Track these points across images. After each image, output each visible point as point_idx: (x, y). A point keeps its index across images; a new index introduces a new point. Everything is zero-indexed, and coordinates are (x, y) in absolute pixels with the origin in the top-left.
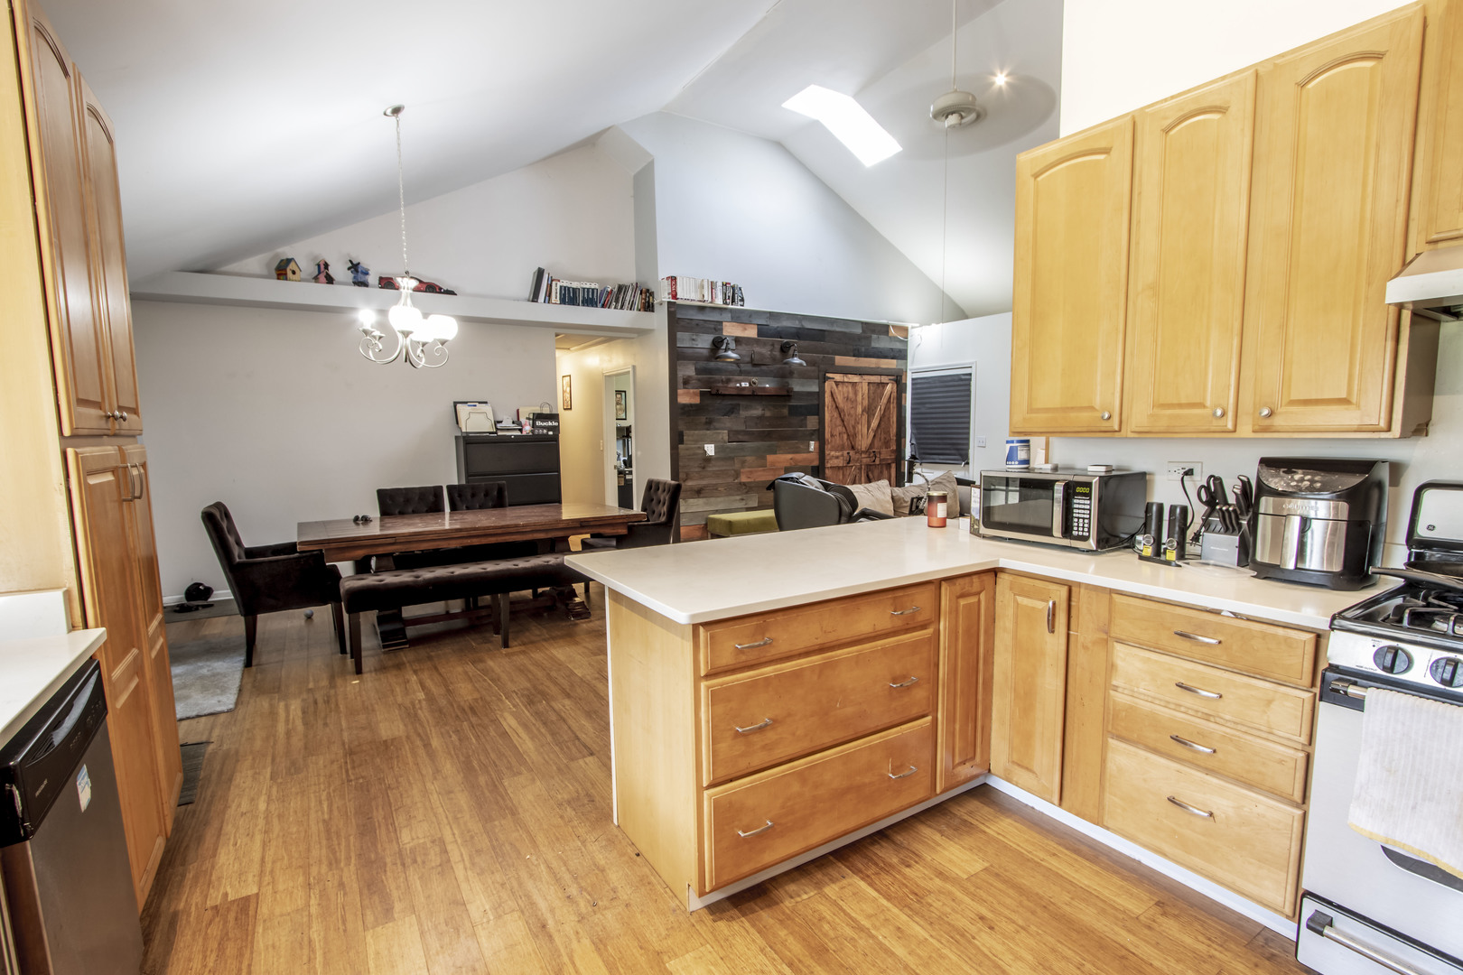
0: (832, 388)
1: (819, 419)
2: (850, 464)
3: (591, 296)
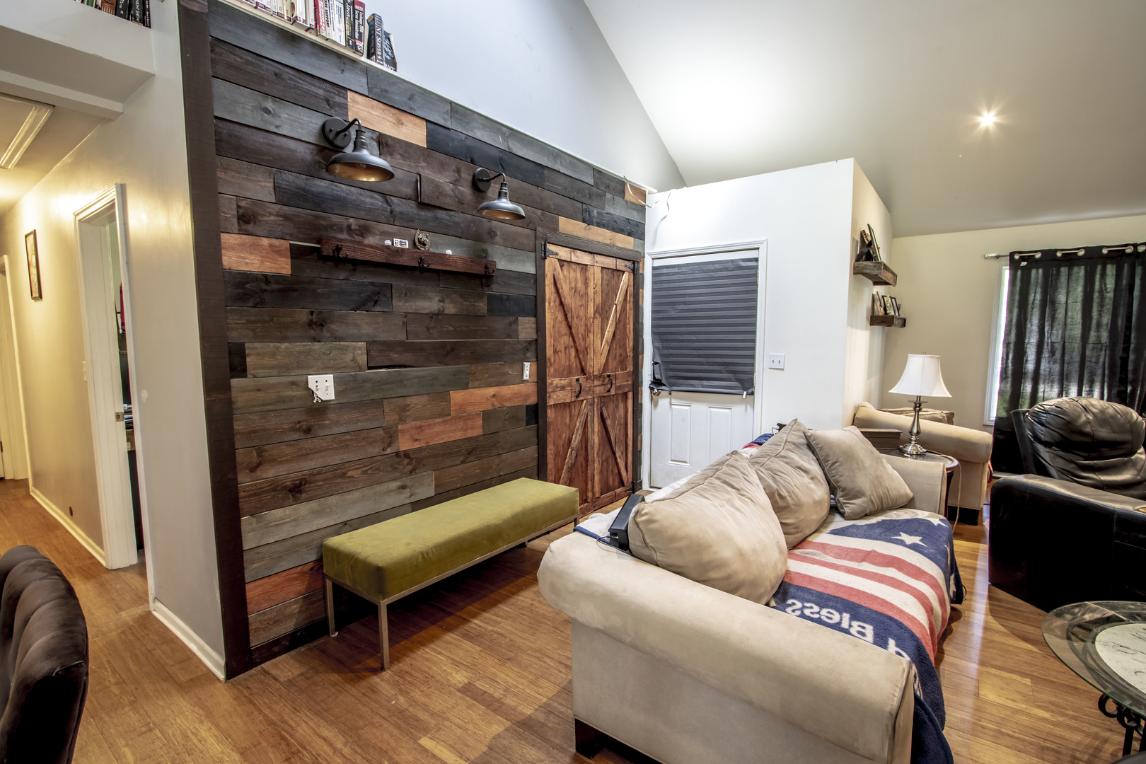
0: (555, 270)
1: (537, 323)
2: (581, 398)
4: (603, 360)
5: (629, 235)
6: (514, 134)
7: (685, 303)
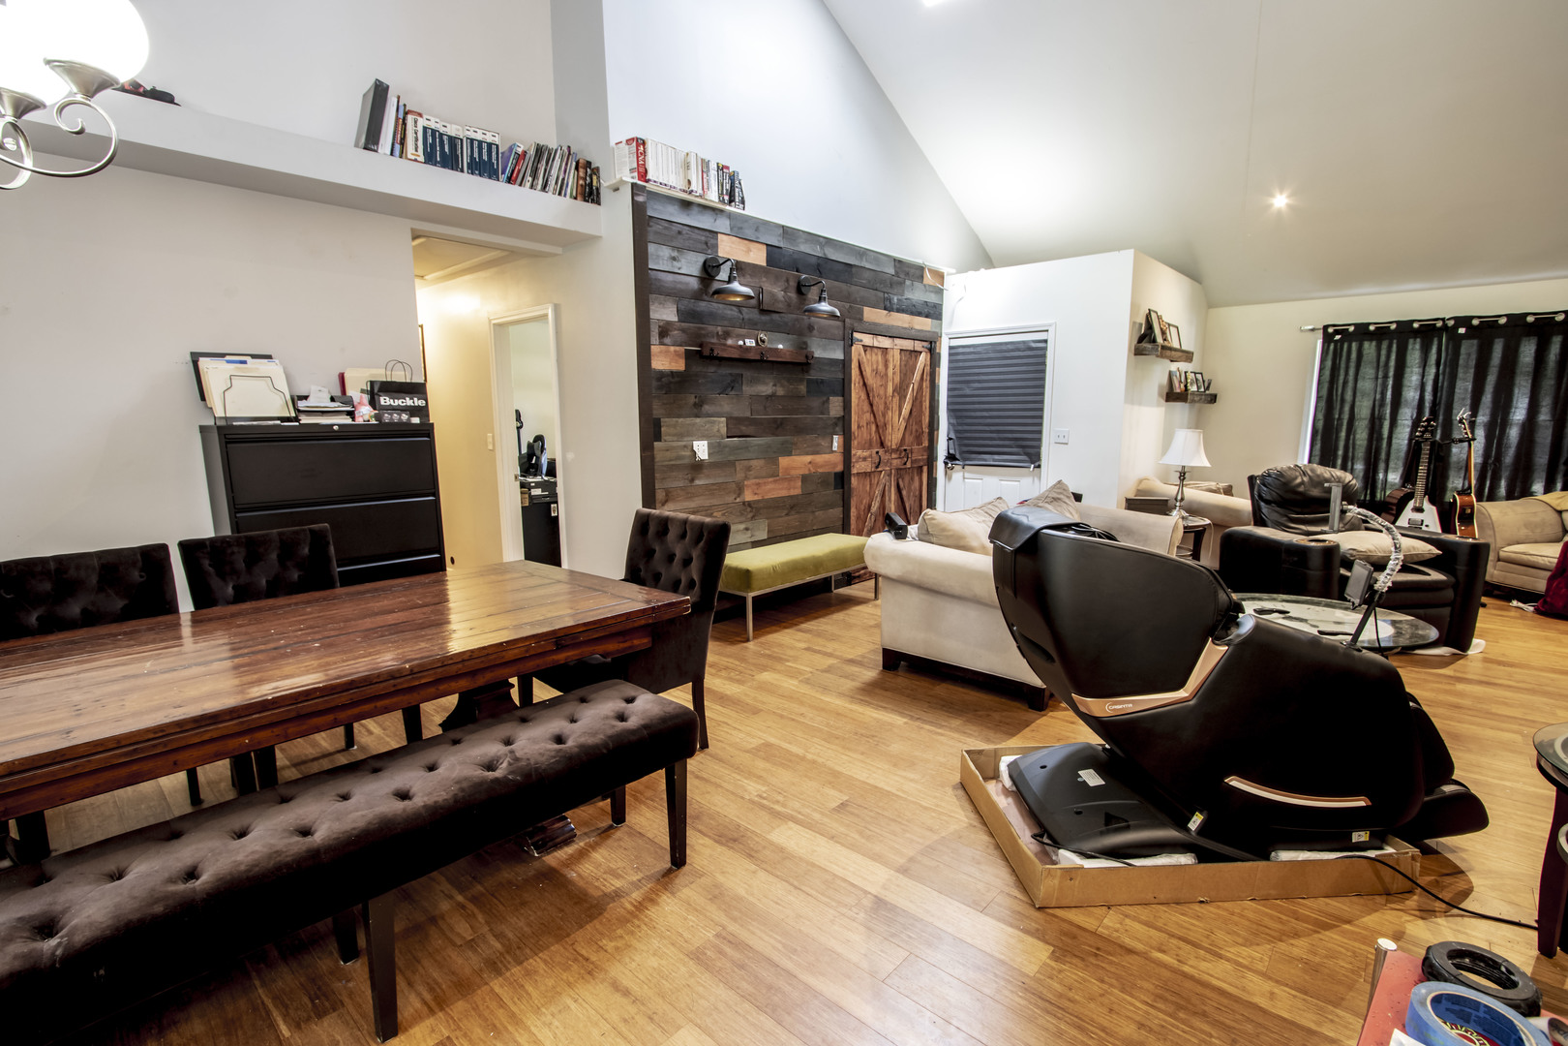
0: (859, 355)
1: (844, 401)
2: (879, 469)
3: (485, 157)
4: (900, 435)
5: (927, 317)
6: (829, 241)
7: (979, 381)
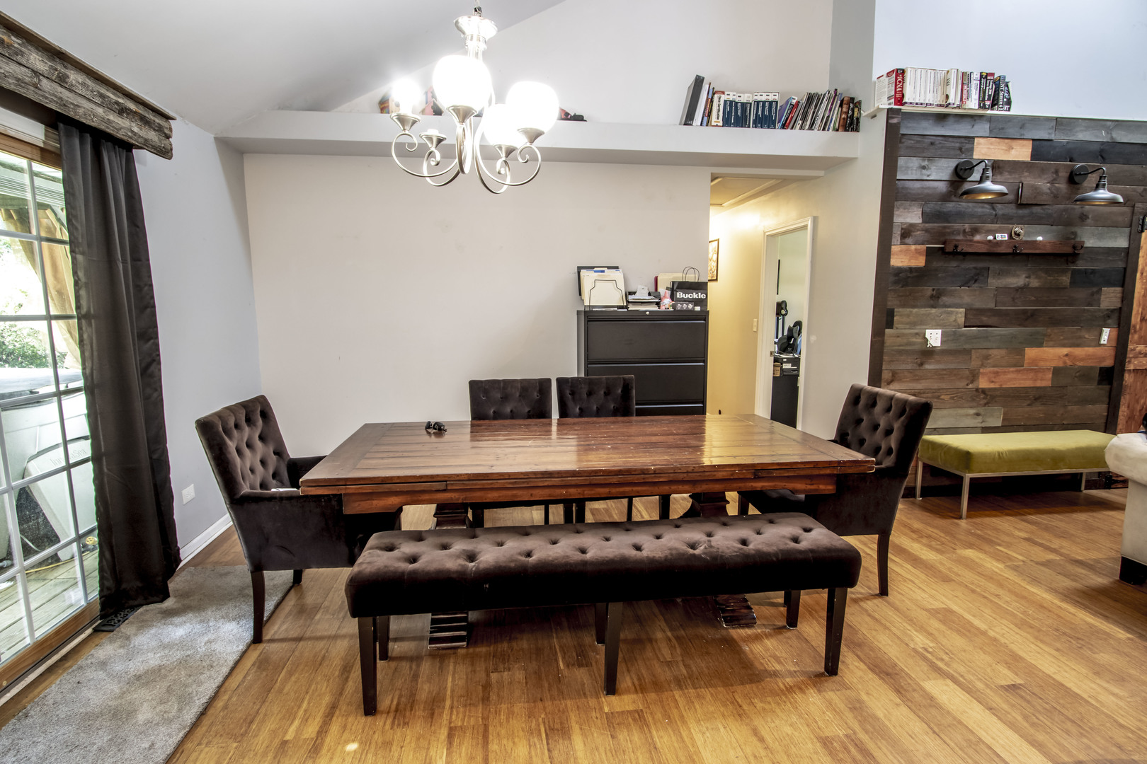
1: (1123, 292)
3: (767, 113)
